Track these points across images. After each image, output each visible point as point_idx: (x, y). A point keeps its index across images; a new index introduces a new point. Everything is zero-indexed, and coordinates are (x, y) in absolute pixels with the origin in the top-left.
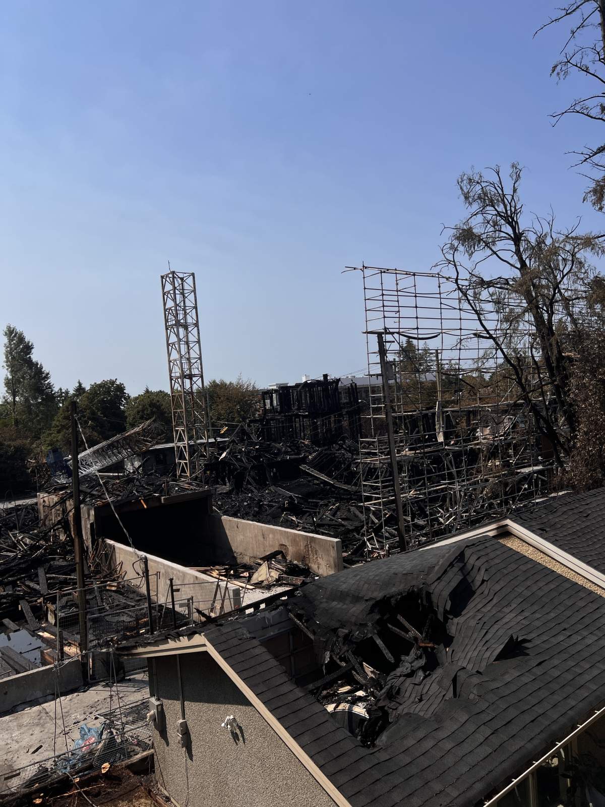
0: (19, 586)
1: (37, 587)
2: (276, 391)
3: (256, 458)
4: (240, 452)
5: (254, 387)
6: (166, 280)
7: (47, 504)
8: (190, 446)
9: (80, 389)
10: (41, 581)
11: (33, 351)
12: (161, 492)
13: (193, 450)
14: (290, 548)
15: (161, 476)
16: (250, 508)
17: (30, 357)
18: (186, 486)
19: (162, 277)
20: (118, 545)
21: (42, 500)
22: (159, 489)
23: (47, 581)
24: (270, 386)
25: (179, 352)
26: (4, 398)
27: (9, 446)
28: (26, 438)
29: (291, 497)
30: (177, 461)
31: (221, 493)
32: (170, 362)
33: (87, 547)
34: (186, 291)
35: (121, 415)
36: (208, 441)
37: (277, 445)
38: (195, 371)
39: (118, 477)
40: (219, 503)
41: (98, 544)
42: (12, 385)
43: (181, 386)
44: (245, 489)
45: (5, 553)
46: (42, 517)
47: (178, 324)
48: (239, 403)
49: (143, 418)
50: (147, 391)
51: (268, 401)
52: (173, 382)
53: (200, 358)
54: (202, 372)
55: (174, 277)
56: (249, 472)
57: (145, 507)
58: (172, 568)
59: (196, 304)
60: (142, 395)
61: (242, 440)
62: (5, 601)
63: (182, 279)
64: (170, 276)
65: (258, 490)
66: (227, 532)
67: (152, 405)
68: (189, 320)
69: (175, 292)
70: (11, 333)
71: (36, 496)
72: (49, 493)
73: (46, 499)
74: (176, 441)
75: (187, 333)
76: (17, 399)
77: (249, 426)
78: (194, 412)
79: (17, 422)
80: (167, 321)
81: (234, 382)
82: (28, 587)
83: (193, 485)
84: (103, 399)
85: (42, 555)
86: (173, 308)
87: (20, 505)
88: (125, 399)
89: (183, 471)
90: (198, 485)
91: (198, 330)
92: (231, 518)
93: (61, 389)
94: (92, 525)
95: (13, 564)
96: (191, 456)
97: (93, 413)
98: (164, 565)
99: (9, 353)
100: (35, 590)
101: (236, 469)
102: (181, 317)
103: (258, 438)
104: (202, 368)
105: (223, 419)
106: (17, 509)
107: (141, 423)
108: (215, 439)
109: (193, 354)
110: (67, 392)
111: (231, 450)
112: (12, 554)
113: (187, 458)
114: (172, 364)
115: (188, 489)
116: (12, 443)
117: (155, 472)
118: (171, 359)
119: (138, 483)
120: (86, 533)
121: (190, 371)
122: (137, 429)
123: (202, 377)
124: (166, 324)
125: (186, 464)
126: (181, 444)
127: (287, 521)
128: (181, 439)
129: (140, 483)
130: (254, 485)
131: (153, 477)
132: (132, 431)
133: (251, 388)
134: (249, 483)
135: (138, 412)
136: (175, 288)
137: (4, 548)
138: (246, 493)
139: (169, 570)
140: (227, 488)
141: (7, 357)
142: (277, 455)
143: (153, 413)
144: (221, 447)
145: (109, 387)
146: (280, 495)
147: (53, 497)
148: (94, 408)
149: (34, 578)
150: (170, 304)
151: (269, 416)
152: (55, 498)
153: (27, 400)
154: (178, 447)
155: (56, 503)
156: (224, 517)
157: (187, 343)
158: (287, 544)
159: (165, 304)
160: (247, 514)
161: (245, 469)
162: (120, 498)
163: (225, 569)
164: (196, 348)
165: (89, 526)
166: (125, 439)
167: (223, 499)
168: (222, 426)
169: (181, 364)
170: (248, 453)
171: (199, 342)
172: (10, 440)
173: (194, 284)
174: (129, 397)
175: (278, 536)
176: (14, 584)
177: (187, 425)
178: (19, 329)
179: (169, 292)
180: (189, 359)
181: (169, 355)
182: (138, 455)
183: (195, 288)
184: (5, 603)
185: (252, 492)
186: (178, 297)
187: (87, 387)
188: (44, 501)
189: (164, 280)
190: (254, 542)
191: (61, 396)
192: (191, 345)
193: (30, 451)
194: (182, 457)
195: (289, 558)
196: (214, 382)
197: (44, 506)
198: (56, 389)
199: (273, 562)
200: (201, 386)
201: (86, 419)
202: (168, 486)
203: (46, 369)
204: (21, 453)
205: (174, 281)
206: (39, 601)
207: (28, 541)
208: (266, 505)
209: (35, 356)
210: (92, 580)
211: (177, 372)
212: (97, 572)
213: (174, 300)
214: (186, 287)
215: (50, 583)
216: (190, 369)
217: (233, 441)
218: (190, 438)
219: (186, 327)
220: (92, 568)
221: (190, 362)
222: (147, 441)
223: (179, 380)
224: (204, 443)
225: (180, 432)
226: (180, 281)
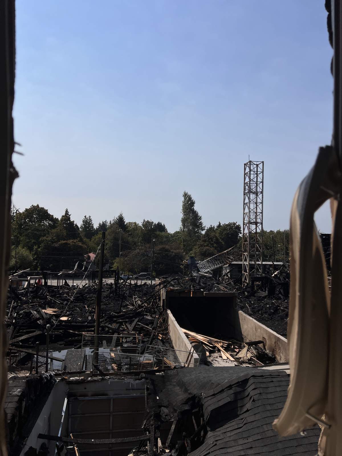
6: (247, 166)
8: (250, 265)
13: (251, 267)
19: (245, 165)
25: (249, 209)
27: (173, 252)
30: (243, 272)
31: (261, 297)
32: (244, 214)
34: (258, 173)
36: (262, 263)
38: (258, 220)
42: (184, 222)
43: (249, 229)
47: (250, 192)
52: (245, 226)
53: (262, 212)
54: (262, 221)
59: (263, 180)
63: (257, 165)
64: (249, 163)
68: (258, 189)
69: (250, 173)
74: (243, 261)
75: (256, 197)
76: (185, 229)
80: (245, 189)
84: (228, 233)
86: (248, 183)
89: (245, 279)
91: (263, 195)
96: (250, 270)
104: (262, 219)
108: (273, 263)
111: (281, 270)
113: (248, 272)
118: (245, 212)
121: (256, 220)
123: (262, 224)
124: (244, 192)
125: (247, 275)
126: (245, 263)
128: (246, 260)
130: (283, 294)
136: (250, 170)
140: (264, 294)
145: (232, 226)
150: (248, 180)
154: (244, 264)
157: (256, 203)
159: (244, 180)
164: (260, 206)
171: (262, 202)
173: (263, 168)
177: (249, 252)
179: (247, 173)
180: (256, 213)
181: (244, 209)
183: (263, 170)
194: (245, 271)
200: (261, 229)
211: (247, 220)
214: (258, 170)
216: (256, 218)
218: (251, 260)
219: (256, 193)
221: (256, 215)
222: (230, 259)
223: (248, 225)
224: (260, 264)
225: (246, 256)
226: (255, 166)
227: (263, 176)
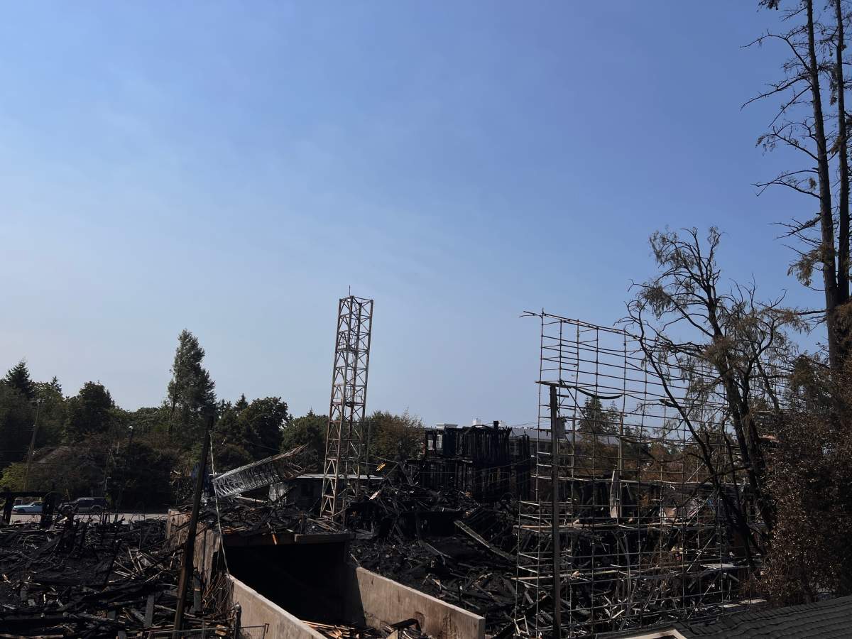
0: (123, 614)
1: (142, 618)
2: (441, 432)
3: (408, 504)
4: (393, 494)
5: (420, 425)
6: (344, 304)
7: (176, 523)
8: (339, 480)
9: (242, 403)
10: (147, 611)
11: (203, 358)
12: (296, 529)
13: (341, 484)
14: (427, 619)
15: (301, 509)
16: (391, 562)
17: (199, 365)
18: (324, 526)
19: (342, 301)
20: (239, 583)
21: (172, 518)
22: (294, 525)
23: (154, 612)
24: (438, 425)
25: (345, 377)
26: (165, 402)
28: (176, 447)
29: (439, 557)
30: (324, 494)
31: (364, 539)
32: (334, 386)
33: (206, 580)
34: (362, 317)
35: (278, 436)
36: (359, 477)
37: (434, 493)
38: (358, 400)
39: (255, 504)
40: (359, 551)
41: (217, 577)
42: (175, 390)
43: (340, 413)
44: (390, 539)
45: (119, 572)
46: (168, 537)
47: (349, 348)
48: (402, 439)
49: (298, 443)
50: (311, 414)
51: (430, 442)
52: (333, 408)
53: (365, 387)
54: (365, 401)
55: (352, 302)
56: (398, 519)
57: (276, 543)
58: (289, 621)
59: (370, 331)
60: (304, 418)
61: (396, 482)
62: (104, 628)
63: (360, 305)
64: (349, 300)
65: (405, 542)
66: (360, 586)
67: (311, 429)
68: (361, 346)
69: (350, 316)
70: (186, 338)
71: (167, 512)
72: (181, 511)
73: (176, 517)
74: (325, 472)
75: (357, 359)
76: (177, 405)
77: (407, 467)
78: (350, 444)
79: (171, 429)
80: (338, 344)
81: (400, 415)
82: (133, 616)
83: (331, 526)
84: (262, 417)
85: (157, 581)
86: (347, 332)
87: (150, 520)
88: (286, 419)
89: (328, 507)
90: (337, 527)
91: (368, 357)
92: (367, 571)
93: (223, 401)
94: (215, 554)
95: (123, 587)
96: (338, 491)
97: (249, 430)
98: (280, 615)
99: (179, 357)
100: (138, 621)
101: (385, 514)
102: (353, 341)
103: (414, 482)
104: (365, 397)
105: (382, 455)
106: (145, 523)
107: (294, 447)
108: (368, 477)
109: (359, 382)
110: (229, 405)
111: (383, 490)
112: (126, 575)
113: (334, 494)
114: (335, 389)
115: (325, 529)
116: (161, 451)
117: (296, 504)
118: (336, 383)
119: (273, 515)
120: (208, 563)
121: (353, 398)
122: (288, 454)
123: (364, 406)
124: (336, 348)
125: (332, 499)
126: (328, 476)
127: (431, 584)
128: (331, 471)
129: (276, 515)
130: (401, 535)
131: (291, 510)
132: (284, 455)
133: (416, 425)
134: (395, 532)
135: (295, 435)
136: (351, 313)
137: (119, 567)
138: (390, 544)
139: (286, 623)
140: (369, 534)
141: (176, 362)
142: (431, 504)
143: (310, 438)
144: (372, 486)
145: (272, 405)
146: (427, 552)
147: (184, 516)
148: (251, 425)
149: (141, 606)
150: (344, 327)
151: (430, 458)
152: (185, 518)
153: (186, 407)
154: (328, 480)
155: (185, 523)
156: (360, 569)
157: (355, 369)
158: (424, 612)
159: (339, 327)
160: (387, 569)
161: (394, 515)
162: (250, 529)
163: (350, 631)
164: (363, 375)
165: (212, 556)
166: (274, 462)
167: (364, 546)
168: (380, 463)
169: (345, 389)
170: (400, 498)
171: (366, 369)
172: (159, 447)
173: (372, 310)
174: (291, 417)
175: (415, 602)
176: (118, 610)
177: (340, 456)
178: (194, 335)
179: (345, 316)
180: (354, 386)
181: (334, 379)
182: (285, 483)
183: (371, 314)
184: (104, 631)
185: (397, 543)
186: (353, 321)
187: (250, 401)
188: (174, 519)
189: (342, 304)
190: (388, 604)
191: (222, 408)
192: (358, 372)
193: (176, 462)
194: (329, 491)
195: (424, 630)
196: (379, 413)
197: (172, 525)
198: (218, 400)
199: (404, 632)
200: (361, 416)
201: (241, 435)
202: (305, 522)
203: (211, 378)
204: (168, 463)
205: (351, 306)
206: (139, 635)
207: (146, 562)
208: (410, 561)
209: (204, 364)
210: (202, 619)
211: (339, 398)
212: (210, 611)
213: (349, 324)
214: (363, 312)
215: (157, 615)
216: (353, 396)
217: (387, 481)
218: (341, 471)
219: (356, 352)
220: (205, 605)
221: (354, 389)
222: (296, 468)
223: (340, 407)
224: (355, 479)
225: (332, 464)
226: (358, 307)
227: (371, 324)
